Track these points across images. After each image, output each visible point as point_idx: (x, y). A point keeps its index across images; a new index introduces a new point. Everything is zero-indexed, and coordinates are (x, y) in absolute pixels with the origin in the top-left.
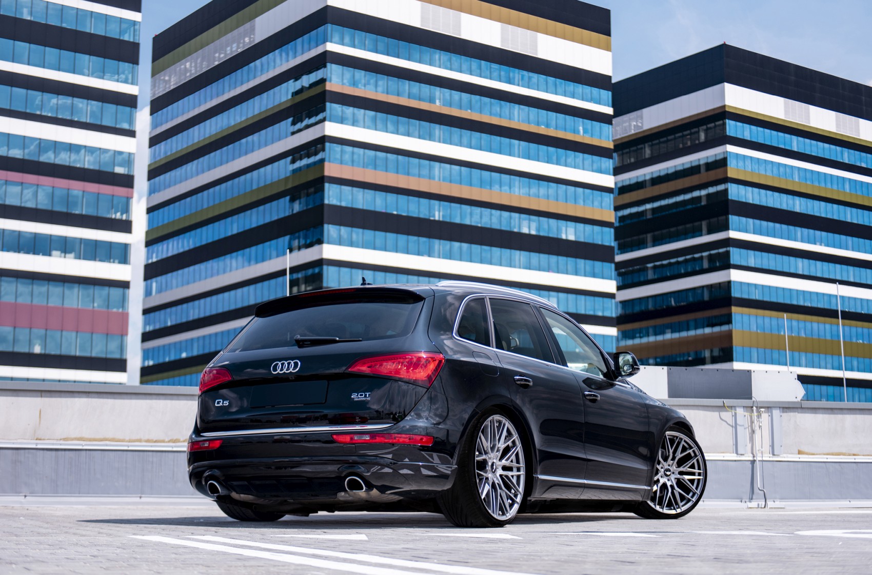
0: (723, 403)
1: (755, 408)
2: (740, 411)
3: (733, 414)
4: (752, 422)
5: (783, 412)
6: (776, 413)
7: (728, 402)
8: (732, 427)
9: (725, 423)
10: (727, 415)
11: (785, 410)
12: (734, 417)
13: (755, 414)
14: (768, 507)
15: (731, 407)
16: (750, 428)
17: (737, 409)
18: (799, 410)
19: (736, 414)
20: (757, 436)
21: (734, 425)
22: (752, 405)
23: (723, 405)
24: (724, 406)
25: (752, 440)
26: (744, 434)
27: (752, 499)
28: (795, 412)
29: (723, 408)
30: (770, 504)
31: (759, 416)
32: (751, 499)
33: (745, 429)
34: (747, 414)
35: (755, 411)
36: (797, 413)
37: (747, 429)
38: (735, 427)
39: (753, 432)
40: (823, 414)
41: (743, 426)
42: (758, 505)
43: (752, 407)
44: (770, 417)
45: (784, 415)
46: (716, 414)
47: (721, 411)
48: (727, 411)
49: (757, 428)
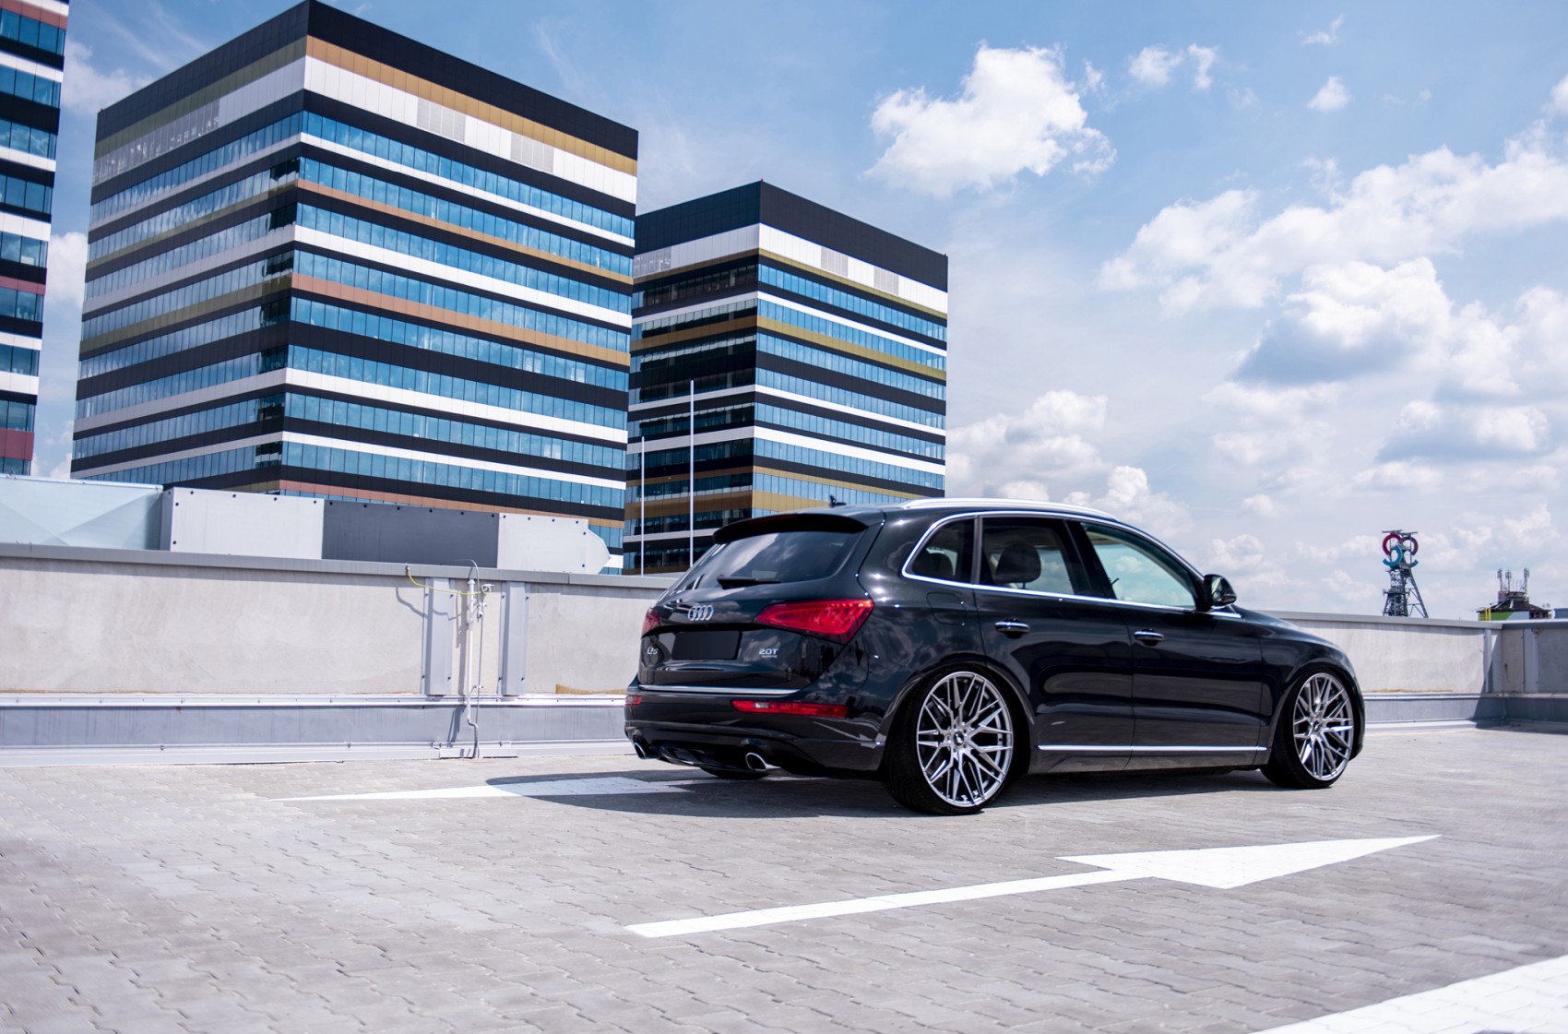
0: (405, 571)
1: (472, 582)
2: (441, 587)
3: (427, 592)
4: (465, 608)
5: (532, 591)
6: (517, 592)
7: (415, 569)
8: (423, 615)
9: (409, 608)
10: (414, 594)
11: (536, 587)
12: (427, 598)
13: (472, 592)
14: (481, 756)
15: (422, 579)
16: (460, 618)
17: (436, 583)
18: (565, 589)
19: (431, 591)
20: (473, 635)
21: (426, 613)
22: (467, 577)
23: (404, 574)
24: (407, 576)
25: (462, 640)
26: (445, 629)
27: (453, 741)
28: (557, 592)
29: (402, 579)
30: (484, 749)
31: (481, 597)
32: (451, 742)
33: (450, 620)
34: (457, 593)
35: (472, 587)
36: (559, 594)
37: (455, 620)
38: (428, 616)
39: (466, 625)
40: (610, 596)
41: (446, 614)
42: (462, 751)
43: (468, 580)
44: (504, 600)
45: (535, 597)
46: (392, 590)
47: (401, 586)
48: (413, 586)
49: (472, 618)
